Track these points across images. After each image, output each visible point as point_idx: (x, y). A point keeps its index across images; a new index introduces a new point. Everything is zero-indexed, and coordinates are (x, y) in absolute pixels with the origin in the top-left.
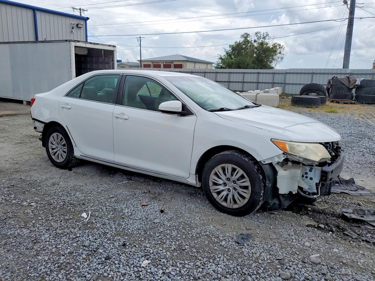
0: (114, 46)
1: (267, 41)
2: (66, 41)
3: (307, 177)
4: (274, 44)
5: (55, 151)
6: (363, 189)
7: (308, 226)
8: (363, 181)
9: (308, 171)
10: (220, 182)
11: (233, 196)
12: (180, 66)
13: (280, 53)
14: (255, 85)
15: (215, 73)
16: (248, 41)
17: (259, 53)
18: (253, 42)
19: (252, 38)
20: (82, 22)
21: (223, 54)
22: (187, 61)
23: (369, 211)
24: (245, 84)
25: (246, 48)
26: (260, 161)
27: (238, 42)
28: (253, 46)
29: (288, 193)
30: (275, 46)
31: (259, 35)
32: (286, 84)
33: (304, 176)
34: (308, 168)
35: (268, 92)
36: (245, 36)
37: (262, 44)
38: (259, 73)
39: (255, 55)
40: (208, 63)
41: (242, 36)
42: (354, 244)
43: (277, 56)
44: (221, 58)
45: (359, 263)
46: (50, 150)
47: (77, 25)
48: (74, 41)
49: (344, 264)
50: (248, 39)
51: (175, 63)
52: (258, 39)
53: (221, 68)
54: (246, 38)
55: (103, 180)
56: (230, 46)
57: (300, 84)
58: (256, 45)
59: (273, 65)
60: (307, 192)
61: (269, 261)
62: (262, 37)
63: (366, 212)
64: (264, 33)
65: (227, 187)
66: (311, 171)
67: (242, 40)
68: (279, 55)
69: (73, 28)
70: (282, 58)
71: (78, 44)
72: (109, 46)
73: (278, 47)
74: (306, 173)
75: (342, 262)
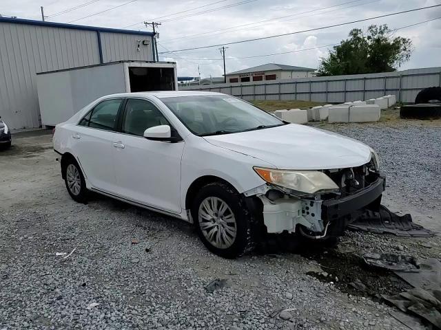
0: (173, 63)
1: (385, 35)
2: (120, 62)
3: (308, 213)
4: (396, 39)
5: (72, 183)
6: (420, 228)
7: (310, 273)
8: (431, 218)
9: (309, 205)
10: (209, 217)
11: (222, 235)
12: (273, 77)
13: (405, 50)
14: (361, 94)
15: (309, 82)
16: (359, 39)
17: (375, 52)
18: (366, 39)
19: (365, 34)
20: (149, 39)
21: (327, 56)
22: (281, 70)
23: (403, 257)
24: (348, 94)
25: (356, 48)
26: (243, 194)
27: (345, 41)
28: (366, 44)
29: (282, 232)
30: (397, 42)
31: (374, 29)
32: (402, 90)
33: (305, 211)
34: (309, 202)
35: (373, 103)
36: (354, 32)
37: (378, 41)
38: (365, 79)
39: (369, 56)
40: (308, 70)
41: (351, 33)
42: (353, 299)
43: (400, 54)
44: (324, 63)
45: (342, 324)
46: (69, 183)
47: (144, 42)
48: (128, 61)
49: (321, 322)
50: (359, 35)
51: (267, 74)
52: (373, 35)
53: (324, 75)
54: (355, 35)
55: (112, 214)
56: (334, 47)
57: (417, 89)
58: (369, 42)
59: (395, 65)
60: (311, 231)
61: (229, 313)
62: (378, 31)
63: (400, 258)
64: (381, 27)
65: (216, 224)
66: (312, 205)
67: (350, 38)
68: (403, 52)
69: (139, 46)
70: (408, 56)
71: (133, 65)
72: (168, 63)
73: (401, 43)
74: (307, 208)
75: (320, 320)
